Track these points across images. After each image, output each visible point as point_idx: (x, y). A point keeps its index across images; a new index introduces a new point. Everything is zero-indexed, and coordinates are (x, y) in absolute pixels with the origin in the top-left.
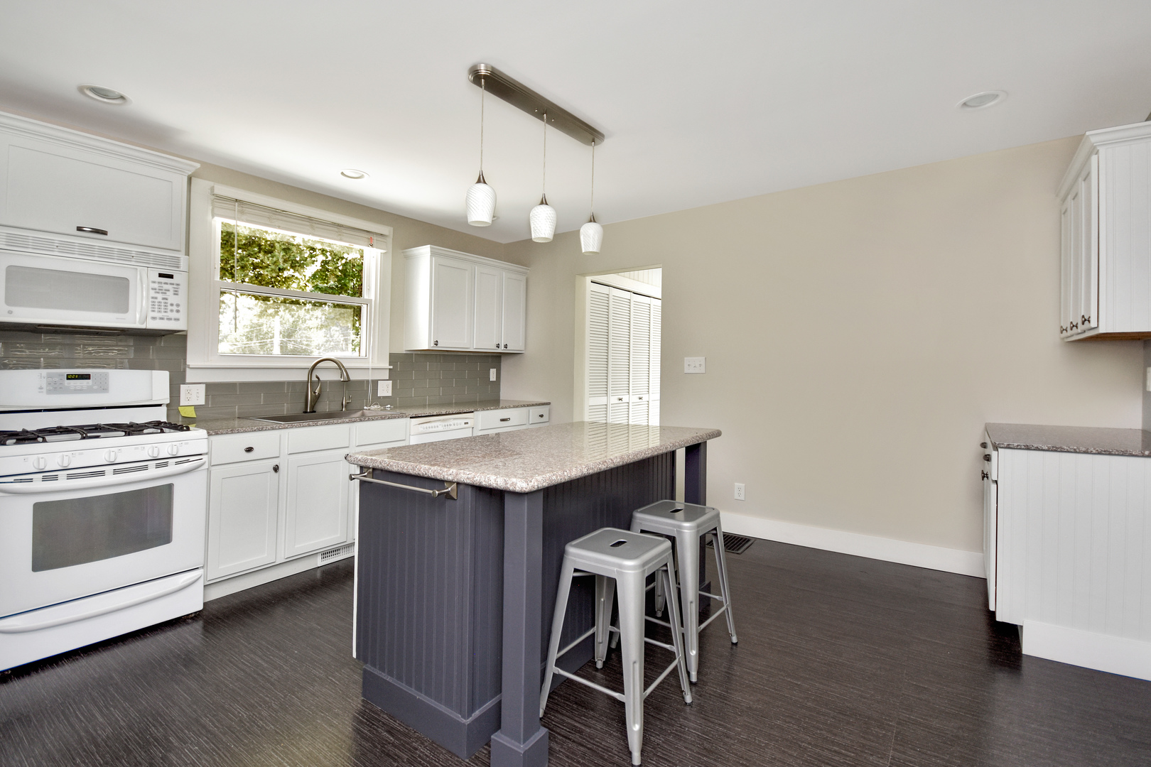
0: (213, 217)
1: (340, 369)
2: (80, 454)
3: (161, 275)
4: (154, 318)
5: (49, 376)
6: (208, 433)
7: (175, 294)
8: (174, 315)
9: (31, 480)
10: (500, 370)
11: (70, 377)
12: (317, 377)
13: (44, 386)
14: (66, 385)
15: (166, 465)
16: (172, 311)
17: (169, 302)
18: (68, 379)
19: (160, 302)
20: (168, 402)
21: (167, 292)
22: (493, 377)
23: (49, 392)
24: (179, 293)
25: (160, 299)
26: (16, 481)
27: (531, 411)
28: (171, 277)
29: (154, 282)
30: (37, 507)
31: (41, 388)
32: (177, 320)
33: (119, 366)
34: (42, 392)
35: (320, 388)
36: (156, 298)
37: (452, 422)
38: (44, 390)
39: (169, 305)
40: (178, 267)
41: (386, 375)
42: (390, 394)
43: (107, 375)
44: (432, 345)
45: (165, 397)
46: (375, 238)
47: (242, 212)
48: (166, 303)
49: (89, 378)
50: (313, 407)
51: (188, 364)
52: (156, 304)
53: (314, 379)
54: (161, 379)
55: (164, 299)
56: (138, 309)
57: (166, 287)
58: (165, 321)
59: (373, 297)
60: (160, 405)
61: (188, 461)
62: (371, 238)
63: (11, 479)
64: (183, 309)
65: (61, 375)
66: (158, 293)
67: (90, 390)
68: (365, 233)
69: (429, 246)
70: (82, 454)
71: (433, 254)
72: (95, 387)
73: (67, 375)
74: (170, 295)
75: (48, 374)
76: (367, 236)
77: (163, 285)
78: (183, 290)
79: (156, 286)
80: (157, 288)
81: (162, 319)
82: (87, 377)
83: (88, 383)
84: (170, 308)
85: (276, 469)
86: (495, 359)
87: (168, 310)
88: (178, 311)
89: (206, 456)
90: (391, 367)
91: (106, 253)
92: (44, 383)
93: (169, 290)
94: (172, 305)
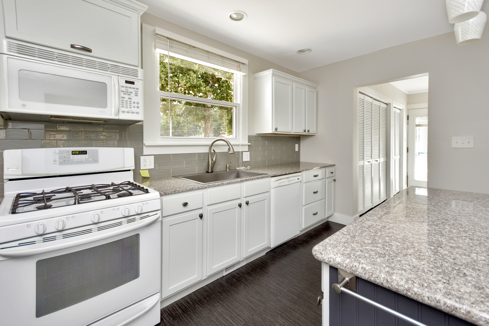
0: (155, 49)
1: (229, 146)
2: (73, 217)
3: (127, 82)
4: (123, 112)
5: (60, 153)
6: (160, 194)
7: (136, 95)
8: (135, 110)
9: (33, 243)
10: (300, 145)
11: (74, 153)
12: (214, 151)
13: (57, 159)
14: (72, 158)
15: (134, 220)
16: (134, 107)
17: (133, 100)
18: (73, 154)
19: (126, 101)
20: (134, 168)
21: (131, 94)
22: (297, 150)
23: (61, 163)
24: (138, 95)
25: (126, 99)
26: (20, 245)
27: (327, 170)
28: (133, 83)
29: (123, 87)
30: (40, 265)
31: (55, 161)
32: (138, 113)
33: (105, 144)
34: (56, 164)
35: (216, 157)
36: (124, 98)
37: (291, 179)
38: (57, 162)
39: (132, 103)
40: (137, 77)
41: (246, 149)
42: (249, 160)
43: (97, 151)
44: (274, 130)
45: (131, 165)
46: (241, 66)
47: (171, 47)
48: (130, 101)
49: (86, 154)
50: (212, 169)
51: (144, 143)
52: (125, 102)
53: (212, 151)
54: (129, 152)
55: (129, 98)
56: (113, 106)
57: (130, 90)
58: (130, 114)
59: (239, 102)
60: (129, 170)
61: (148, 216)
62: (239, 65)
63: (16, 243)
64: (141, 105)
65: (68, 151)
66: (125, 94)
67: (87, 162)
68: (235, 62)
69: (272, 69)
70: (74, 217)
71: (274, 75)
72: (90, 159)
73: (72, 151)
74: (133, 95)
75: (59, 151)
76: (237, 65)
77: (128, 89)
78: (140, 93)
79: (124, 89)
80: (125, 91)
81: (128, 112)
82: (85, 153)
83: (85, 157)
84: (133, 105)
85: (201, 216)
86: (297, 138)
87: (132, 107)
88: (138, 107)
89: (160, 211)
90: (250, 144)
91: (91, 65)
92: (57, 157)
93: (132, 93)
94: (134, 103)
